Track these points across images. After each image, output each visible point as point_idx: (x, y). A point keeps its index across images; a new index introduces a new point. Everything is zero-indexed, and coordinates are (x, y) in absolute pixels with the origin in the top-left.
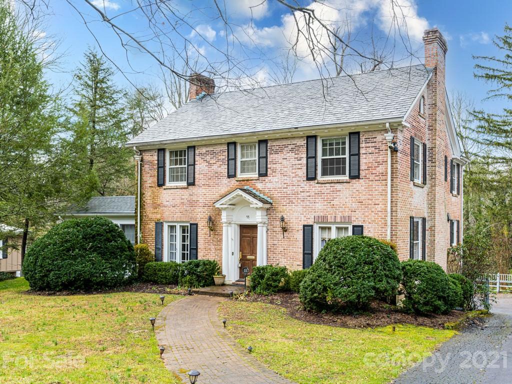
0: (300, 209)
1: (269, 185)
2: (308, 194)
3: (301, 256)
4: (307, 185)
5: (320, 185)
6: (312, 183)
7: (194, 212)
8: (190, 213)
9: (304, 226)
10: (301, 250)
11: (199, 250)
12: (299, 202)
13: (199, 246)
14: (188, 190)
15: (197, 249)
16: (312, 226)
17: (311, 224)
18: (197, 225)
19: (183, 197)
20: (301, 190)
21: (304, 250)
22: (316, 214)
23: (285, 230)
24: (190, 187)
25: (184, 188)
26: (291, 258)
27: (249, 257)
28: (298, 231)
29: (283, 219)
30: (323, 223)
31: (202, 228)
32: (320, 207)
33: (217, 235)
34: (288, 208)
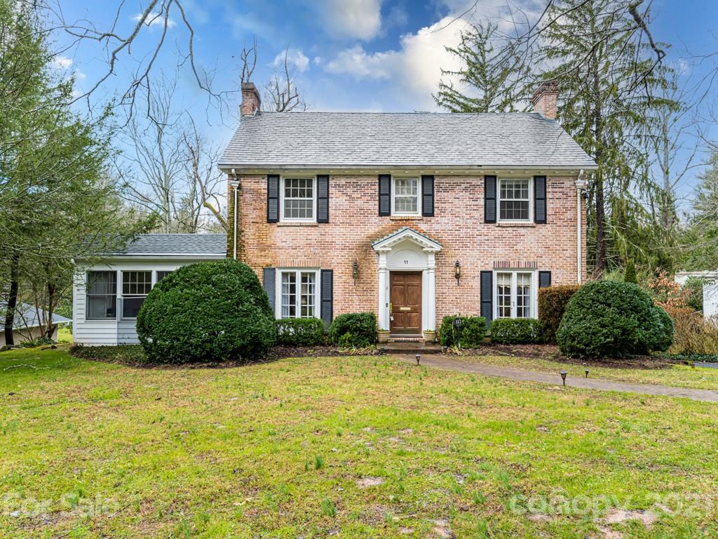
0: (476, 253)
1: (436, 226)
2: (486, 238)
3: (478, 305)
4: (484, 229)
5: (500, 229)
6: (490, 225)
7: (328, 256)
8: (320, 257)
9: (482, 272)
10: (478, 299)
11: (334, 303)
12: (475, 246)
13: (335, 297)
14: (317, 228)
15: (331, 301)
16: (491, 272)
17: (490, 270)
18: (332, 271)
19: (310, 237)
20: (478, 233)
21: (481, 299)
22: (496, 260)
23: (458, 276)
24: (321, 225)
25: (312, 226)
26: (465, 308)
27: (402, 309)
28: (474, 277)
29: (457, 265)
30: (504, 268)
31: (341, 275)
32: (501, 252)
33: (364, 283)
34: (461, 252)
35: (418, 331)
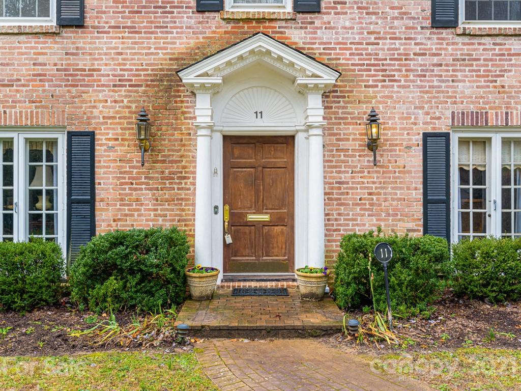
0: (413, 94)
1: (324, 35)
2: (435, 60)
3: (418, 210)
4: (431, 40)
5: (466, 40)
6: (445, 33)
7: (84, 102)
8: (66, 103)
9: (426, 136)
10: (418, 194)
11: (98, 205)
12: (412, 77)
13: (100, 193)
14: (57, 39)
15: (92, 202)
16: (447, 136)
17: (444, 131)
18: (92, 135)
19: (41, 59)
20: (417, 49)
21: (425, 194)
22: (459, 108)
23: (373, 145)
24: (68, 33)
25: (46, 34)
26: (389, 215)
27: (252, 217)
28: (409, 147)
29: (373, 119)
30: (475, 126)
31: (111, 143)
32: (468, 92)
33: (164, 162)
34: (380, 92)
35: (287, 265)
